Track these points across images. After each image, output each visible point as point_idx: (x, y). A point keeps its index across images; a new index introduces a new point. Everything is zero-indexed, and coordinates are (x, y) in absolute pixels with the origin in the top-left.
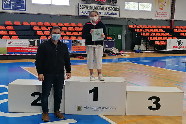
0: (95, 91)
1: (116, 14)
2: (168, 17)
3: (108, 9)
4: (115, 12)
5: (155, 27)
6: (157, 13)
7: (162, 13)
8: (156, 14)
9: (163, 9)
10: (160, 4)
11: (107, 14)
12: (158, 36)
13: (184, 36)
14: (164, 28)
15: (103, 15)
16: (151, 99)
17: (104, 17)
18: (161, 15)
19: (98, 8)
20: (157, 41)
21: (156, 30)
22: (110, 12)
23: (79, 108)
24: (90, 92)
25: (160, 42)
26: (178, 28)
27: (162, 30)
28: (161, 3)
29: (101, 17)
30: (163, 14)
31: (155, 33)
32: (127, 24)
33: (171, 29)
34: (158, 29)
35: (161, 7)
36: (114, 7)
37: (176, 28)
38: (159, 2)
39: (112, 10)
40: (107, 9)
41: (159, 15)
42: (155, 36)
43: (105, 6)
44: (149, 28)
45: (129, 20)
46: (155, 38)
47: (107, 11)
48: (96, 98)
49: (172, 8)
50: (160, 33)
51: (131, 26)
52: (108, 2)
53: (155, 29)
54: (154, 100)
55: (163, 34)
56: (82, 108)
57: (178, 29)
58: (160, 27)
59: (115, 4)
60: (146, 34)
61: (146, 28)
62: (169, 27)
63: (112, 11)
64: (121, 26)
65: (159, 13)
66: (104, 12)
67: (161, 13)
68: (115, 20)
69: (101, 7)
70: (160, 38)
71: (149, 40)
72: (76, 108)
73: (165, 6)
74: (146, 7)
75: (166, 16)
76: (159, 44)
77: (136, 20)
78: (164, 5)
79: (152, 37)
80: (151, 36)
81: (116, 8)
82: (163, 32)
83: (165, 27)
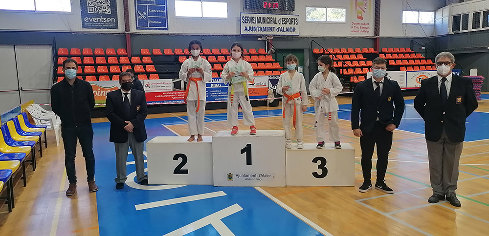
0: (248, 150)
1: (294, 30)
2: (371, 33)
3: (283, 21)
4: (292, 26)
5: (351, 51)
6: (354, 25)
7: (361, 25)
8: (352, 28)
9: (361, 18)
10: (359, 9)
11: (281, 30)
12: (354, 68)
13: (394, 66)
14: (365, 53)
15: (276, 33)
16: (315, 160)
17: (276, 35)
18: (360, 30)
19: (268, 20)
20: (353, 75)
21: (353, 57)
22: (285, 27)
23: (230, 177)
24: (242, 151)
25: (358, 77)
26: (386, 51)
27: (361, 57)
28: (360, 7)
29: (273, 35)
30: (363, 26)
31: (352, 61)
32: (311, 48)
33: (376, 53)
34: (356, 54)
35: (360, 15)
36: (291, 17)
37: (383, 51)
38: (356, 6)
39: (288, 23)
40: (281, 21)
41: (357, 30)
42: (350, 67)
43: (277, 17)
44: (342, 52)
45: (314, 40)
46: (351, 71)
47: (281, 26)
48: (249, 162)
49: (376, 13)
50: (359, 61)
51: (316, 51)
52: (282, 10)
53: (352, 54)
54: (319, 162)
55: (363, 64)
56: (234, 177)
57: (385, 54)
58: (359, 51)
59: (292, 13)
60: (337, 63)
61: (338, 54)
62: (372, 50)
63: (288, 26)
64: (302, 50)
65: (357, 26)
66: (277, 26)
67: (359, 26)
68: (292, 40)
69: (271, 18)
70: (359, 71)
71: (342, 75)
72: (227, 177)
73: (365, 12)
74: (340, 14)
75: (367, 30)
76: (356, 81)
77: (324, 38)
78: (365, 10)
79: (347, 68)
80: (345, 68)
81: (294, 19)
82: (363, 60)
83: (366, 51)
